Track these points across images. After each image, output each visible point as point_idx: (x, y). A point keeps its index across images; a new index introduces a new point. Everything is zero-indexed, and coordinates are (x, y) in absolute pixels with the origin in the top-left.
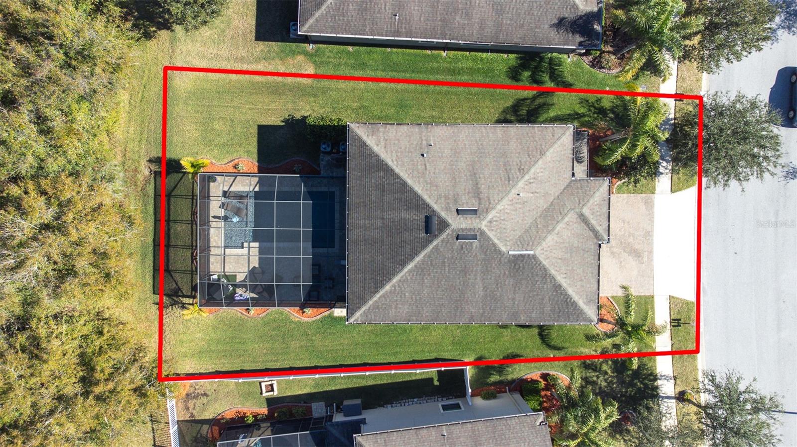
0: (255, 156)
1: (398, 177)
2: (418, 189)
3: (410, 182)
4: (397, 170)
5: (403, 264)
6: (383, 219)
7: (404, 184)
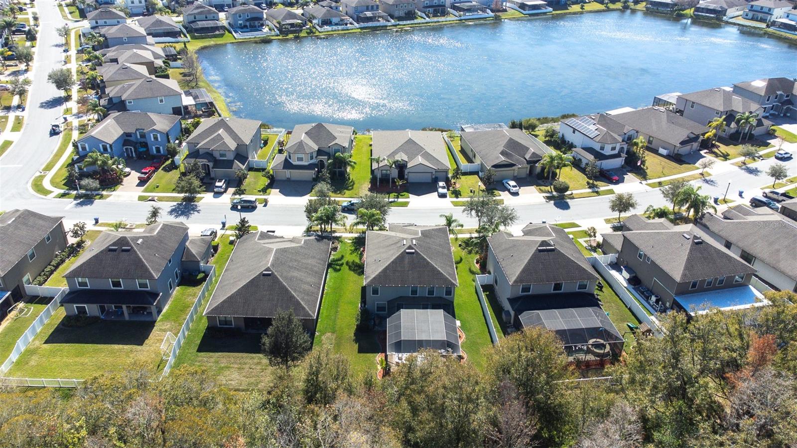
0: (375, 354)
1: (389, 264)
2: (394, 257)
3: (392, 260)
4: (387, 265)
5: (428, 263)
6: (408, 271)
7: (393, 262)
